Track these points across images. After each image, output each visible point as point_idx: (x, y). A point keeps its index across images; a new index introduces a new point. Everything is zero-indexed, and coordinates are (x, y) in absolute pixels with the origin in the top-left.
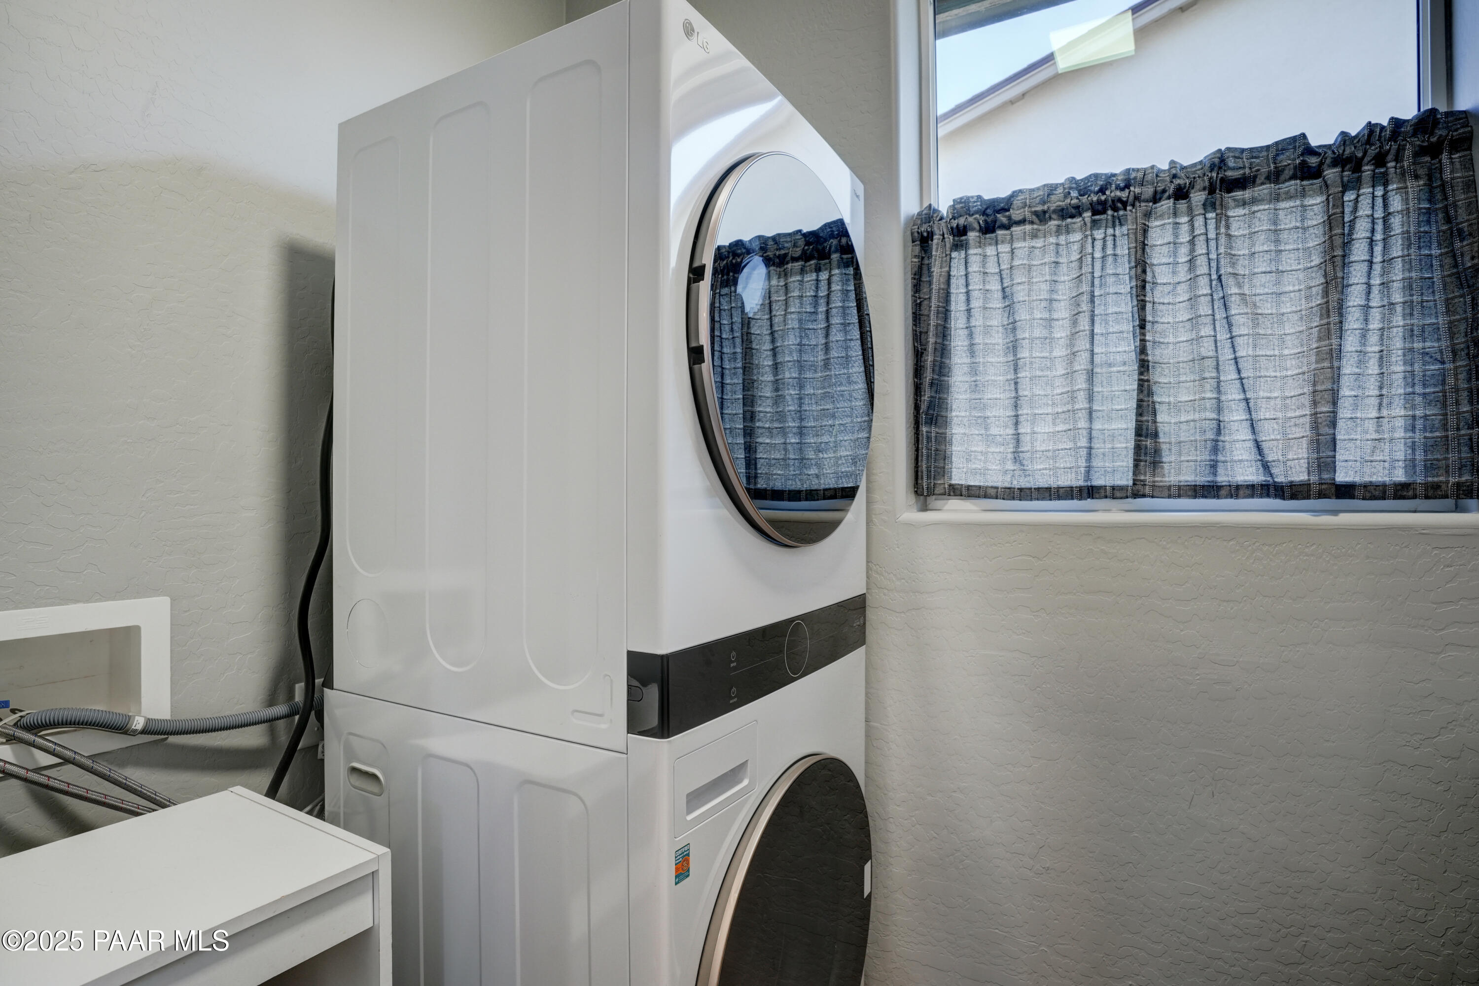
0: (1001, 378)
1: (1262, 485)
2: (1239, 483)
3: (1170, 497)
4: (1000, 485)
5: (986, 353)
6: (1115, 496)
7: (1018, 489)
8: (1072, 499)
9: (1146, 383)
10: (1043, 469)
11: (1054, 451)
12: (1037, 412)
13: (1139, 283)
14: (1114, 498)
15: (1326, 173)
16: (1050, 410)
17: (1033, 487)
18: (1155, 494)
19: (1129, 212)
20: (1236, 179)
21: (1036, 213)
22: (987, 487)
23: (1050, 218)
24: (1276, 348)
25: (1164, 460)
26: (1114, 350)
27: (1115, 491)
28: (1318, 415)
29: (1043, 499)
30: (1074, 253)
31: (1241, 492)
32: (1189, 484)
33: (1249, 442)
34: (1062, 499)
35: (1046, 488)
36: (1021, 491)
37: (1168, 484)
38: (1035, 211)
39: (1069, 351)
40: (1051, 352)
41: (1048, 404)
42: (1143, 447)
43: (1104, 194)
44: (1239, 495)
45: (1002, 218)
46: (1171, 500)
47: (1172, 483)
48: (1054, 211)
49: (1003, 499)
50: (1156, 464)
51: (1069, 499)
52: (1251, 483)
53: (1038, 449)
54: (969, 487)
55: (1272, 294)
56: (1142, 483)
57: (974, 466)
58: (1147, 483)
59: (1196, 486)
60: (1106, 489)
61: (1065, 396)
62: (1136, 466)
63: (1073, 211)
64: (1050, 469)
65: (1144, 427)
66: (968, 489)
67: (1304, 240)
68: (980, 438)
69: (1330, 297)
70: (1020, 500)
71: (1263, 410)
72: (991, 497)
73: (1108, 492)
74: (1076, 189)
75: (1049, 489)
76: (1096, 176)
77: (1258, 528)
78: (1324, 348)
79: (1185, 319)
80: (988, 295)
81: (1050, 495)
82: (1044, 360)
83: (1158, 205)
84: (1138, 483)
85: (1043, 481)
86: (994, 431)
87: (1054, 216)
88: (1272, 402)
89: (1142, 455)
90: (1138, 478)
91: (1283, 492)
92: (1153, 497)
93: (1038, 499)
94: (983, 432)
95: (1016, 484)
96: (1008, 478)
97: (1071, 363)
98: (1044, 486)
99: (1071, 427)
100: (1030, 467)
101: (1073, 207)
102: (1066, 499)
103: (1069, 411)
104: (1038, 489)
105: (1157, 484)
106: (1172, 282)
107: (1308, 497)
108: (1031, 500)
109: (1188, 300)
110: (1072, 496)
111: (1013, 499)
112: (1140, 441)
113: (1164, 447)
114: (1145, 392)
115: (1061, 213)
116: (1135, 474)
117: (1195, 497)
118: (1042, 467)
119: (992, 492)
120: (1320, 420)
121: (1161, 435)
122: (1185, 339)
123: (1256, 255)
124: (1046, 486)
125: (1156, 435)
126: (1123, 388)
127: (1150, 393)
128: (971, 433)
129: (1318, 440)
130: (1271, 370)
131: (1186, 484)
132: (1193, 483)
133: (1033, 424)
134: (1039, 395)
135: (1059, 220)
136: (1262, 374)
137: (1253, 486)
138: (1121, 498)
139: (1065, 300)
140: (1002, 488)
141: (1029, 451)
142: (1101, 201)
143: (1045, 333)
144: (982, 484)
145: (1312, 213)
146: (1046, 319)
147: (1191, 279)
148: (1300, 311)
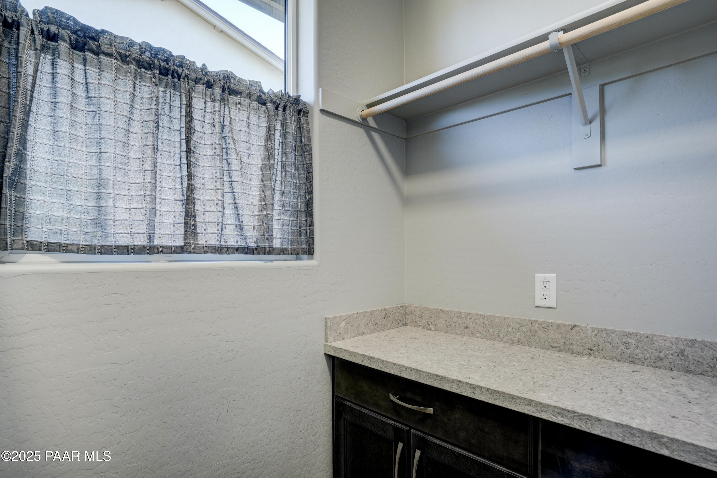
0: (83, 163)
1: (239, 248)
2: (229, 246)
3: (204, 253)
4: (81, 243)
5: (72, 141)
6: (164, 252)
7: (99, 246)
8: (144, 254)
9: (191, 186)
10: (122, 233)
11: (130, 221)
12: (117, 192)
13: (188, 126)
14: (163, 253)
15: (268, 104)
16: (126, 193)
17: (113, 245)
18: (196, 251)
19: (182, 82)
20: (234, 90)
21: (120, 54)
22: (68, 244)
23: (131, 62)
24: (249, 180)
25: (198, 231)
26: (165, 162)
27: (163, 249)
28: (268, 215)
29: (122, 254)
30: (145, 93)
31: (230, 251)
32: (213, 246)
33: (233, 225)
34: (137, 254)
35: (125, 246)
36: (102, 248)
37: (202, 246)
38: (119, 52)
39: (141, 156)
40: (128, 153)
41: (125, 189)
42: (189, 223)
43: (168, 64)
44: (229, 253)
45: (92, 44)
46: (205, 255)
47: (204, 245)
48: (134, 59)
49: (84, 253)
50: (195, 233)
51: (142, 254)
52: (233, 246)
53: (118, 219)
54: (48, 244)
55: (247, 153)
56: (189, 245)
57: (54, 227)
58: (191, 245)
59: (216, 247)
60: (158, 248)
61: (138, 185)
62: (185, 234)
63: (147, 66)
64: (128, 233)
65: (190, 212)
66: (48, 245)
67: (258, 132)
68: (60, 205)
69: (271, 162)
70: (101, 254)
71: (245, 210)
72: (72, 252)
73: (159, 250)
74: (150, 52)
75: (127, 247)
76: (164, 51)
77: (245, 269)
78: (269, 185)
79: (208, 154)
80: (74, 97)
81: (128, 251)
82: (124, 157)
83: (196, 85)
84: (187, 245)
85: (122, 241)
86: (76, 201)
87: (133, 62)
88: (248, 206)
89: (189, 228)
90: (187, 242)
91: (253, 252)
92: (195, 253)
93: (117, 254)
94: (64, 201)
95: (97, 243)
96: (89, 238)
97: (143, 164)
98: (123, 245)
99: (144, 206)
100: (112, 231)
101: (147, 63)
102: (139, 254)
103: (141, 195)
104: (118, 247)
105: (196, 245)
106: (202, 132)
107: (264, 254)
108: (111, 254)
109: (210, 145)
110: (144, 251)
111: (95, 253)
112: (187, 219)
113: (198, 224)
114: (190, 191)
115: (138, 63)
116: (185, 239)
117: (215, 253)
118: (122, 231)
119: (75, 248)
120: (269, 218)
121: (197, 217)
122: (208, 166)
123: (241, 132)
124: (125, 245)
125: (195, 217)
126: (169, 187)
127: (192, 193)
128: (52, 201)
129: (268, 227)
130: (247, 191)
131: (211, 246)
132: (215, 246)
133: (114, 200)
134: (120, 181)
135: (136, 66)
136: (244, 192)
137: (234, 248)
138: (168, 253)
139: (138, 121)
140: (82, 245)
141: (111, 220)
142: (165, 67)
143: (124, 139)
144: (62, 242)
145: (261, 121)
146: (126, 130)
147: (212, 133)
148: (258, 165)
